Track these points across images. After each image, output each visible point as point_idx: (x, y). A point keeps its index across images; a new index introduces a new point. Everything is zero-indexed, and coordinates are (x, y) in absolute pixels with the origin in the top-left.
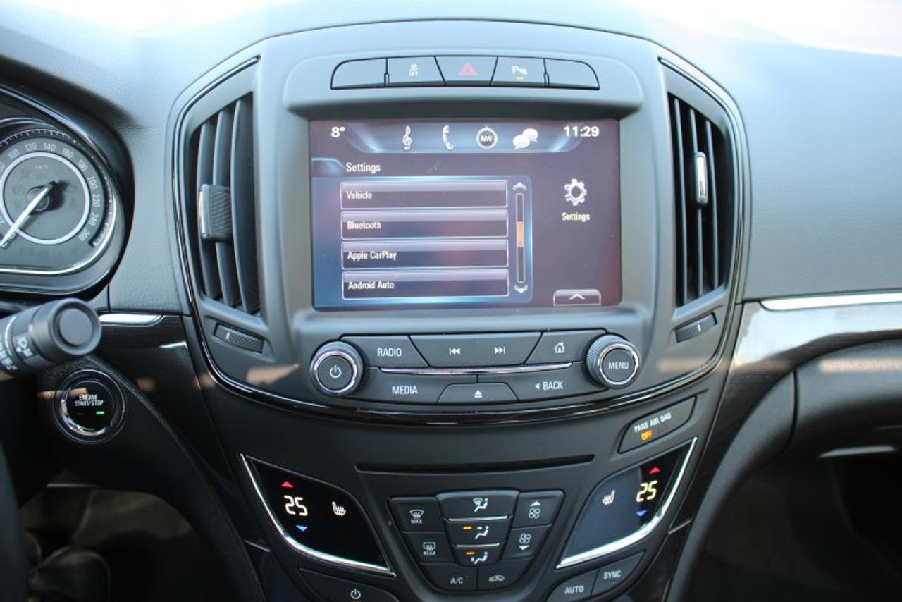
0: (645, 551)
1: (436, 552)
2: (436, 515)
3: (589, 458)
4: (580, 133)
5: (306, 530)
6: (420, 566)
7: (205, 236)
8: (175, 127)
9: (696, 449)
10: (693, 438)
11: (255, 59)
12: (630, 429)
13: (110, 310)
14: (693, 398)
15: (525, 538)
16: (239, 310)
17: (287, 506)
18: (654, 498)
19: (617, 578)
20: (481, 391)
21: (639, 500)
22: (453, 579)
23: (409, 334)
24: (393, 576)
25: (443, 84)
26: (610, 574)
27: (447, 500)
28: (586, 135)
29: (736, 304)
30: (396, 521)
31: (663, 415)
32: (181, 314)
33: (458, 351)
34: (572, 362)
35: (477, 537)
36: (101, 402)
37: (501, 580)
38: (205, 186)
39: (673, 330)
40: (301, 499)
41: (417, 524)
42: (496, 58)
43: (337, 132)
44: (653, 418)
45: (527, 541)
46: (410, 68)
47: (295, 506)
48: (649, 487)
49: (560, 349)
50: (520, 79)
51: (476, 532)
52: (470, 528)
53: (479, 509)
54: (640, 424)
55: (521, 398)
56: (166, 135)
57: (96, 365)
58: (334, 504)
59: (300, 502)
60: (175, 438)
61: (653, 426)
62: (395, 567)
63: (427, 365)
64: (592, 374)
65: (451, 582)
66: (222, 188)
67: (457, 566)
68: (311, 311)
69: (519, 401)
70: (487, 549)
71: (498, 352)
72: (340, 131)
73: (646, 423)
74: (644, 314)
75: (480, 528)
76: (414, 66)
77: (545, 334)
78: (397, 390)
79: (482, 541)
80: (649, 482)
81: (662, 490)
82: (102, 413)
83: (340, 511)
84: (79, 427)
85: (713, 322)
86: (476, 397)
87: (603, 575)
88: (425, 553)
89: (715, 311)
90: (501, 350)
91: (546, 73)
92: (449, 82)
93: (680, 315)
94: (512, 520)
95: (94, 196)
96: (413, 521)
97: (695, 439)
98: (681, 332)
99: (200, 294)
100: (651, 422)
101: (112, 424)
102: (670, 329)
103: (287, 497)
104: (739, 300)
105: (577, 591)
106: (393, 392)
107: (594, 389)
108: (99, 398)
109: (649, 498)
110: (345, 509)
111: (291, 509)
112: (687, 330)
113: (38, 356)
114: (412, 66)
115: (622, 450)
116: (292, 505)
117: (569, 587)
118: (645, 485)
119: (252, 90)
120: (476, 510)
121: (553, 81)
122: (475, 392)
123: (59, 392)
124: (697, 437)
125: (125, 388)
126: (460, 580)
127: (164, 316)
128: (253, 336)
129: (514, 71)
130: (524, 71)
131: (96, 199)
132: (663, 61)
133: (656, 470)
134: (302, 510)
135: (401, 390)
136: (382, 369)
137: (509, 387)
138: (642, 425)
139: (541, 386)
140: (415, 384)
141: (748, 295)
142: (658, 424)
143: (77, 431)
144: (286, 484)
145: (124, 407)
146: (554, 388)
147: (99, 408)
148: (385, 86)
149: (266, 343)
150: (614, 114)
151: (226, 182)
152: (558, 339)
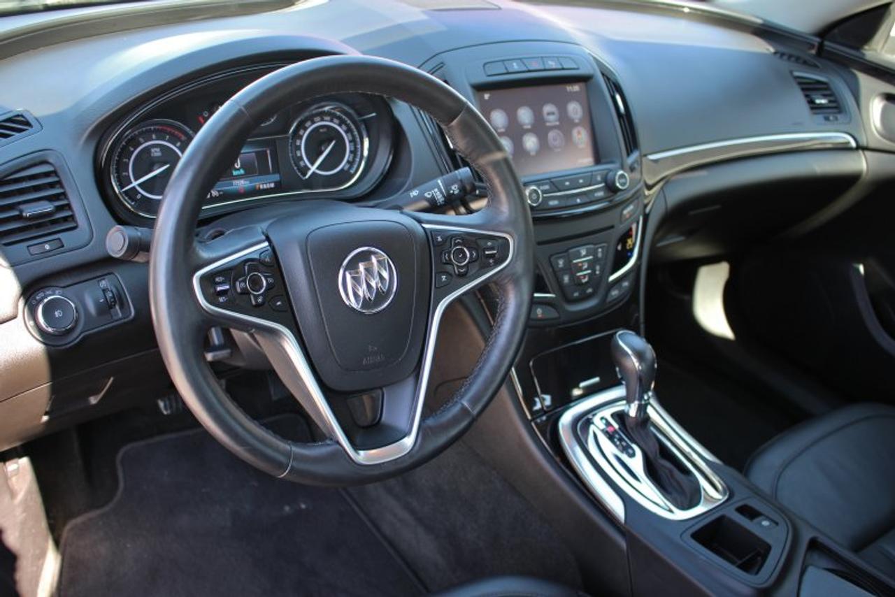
1: (569, 280)
2: (568, 261)
3: (612, 227)
6: (563, 290)
11: (442, 65)
12: (623, 212)
14: (637, 199)
19: (627, 286)
23: (550, 179)
24: (555, 298)
25: (528, 71)
26: (625, 284)
28: (575, 90)
30: (553, 269)
31: (631, 206)
33: (568, 183)
35: (583, 268)
39: (629, 168)
41: (561, 267)
42: (542, 58)
44: (628, 208)
45: (599, 269)
46: (514, 65)
48: (630, 241)
49: (599, 178)
50: (554, 67)
52: (580, 264)
53: (583, 255)
54: (625, 210)
63: (558, 191)
72: (488, 97)
75: (584, 264)
77: (593, 173)
78: (552, 203)
79: (585, 270)
85: (637, 163)
88: (565, 282)
89: (638, 160)
90: (581, 181)
91: (560, 63)
92: (531, 70)
93: (630, 160)
94: (594, 258)
98: (632, 168)
105: (616, 292)
106: (549, 205)
107: (611, 194)
117: (613, 291)
121: (565, 67)
129: (550, 63)
130: (554, 64)
132: (591, 55)
141: (643, 153)
148: (508, 73)
152: (597, 175)
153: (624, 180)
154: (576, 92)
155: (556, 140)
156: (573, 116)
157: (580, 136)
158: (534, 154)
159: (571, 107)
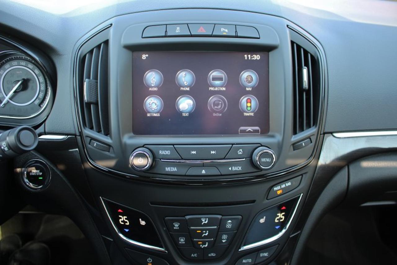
0: (279, 244)
1: (185, 242)
2: (185, 225)
3: (254, 201)
4: (251, 58)
5: (128, 231)
6: (178, 248)
7: (86, 101)
8: (75, 55)
9: (302, 199)
10: (301, 194)
11: (110, 25)
12: (272, 188)
13: (45, 133)
14: (301, 176)
15: (225, 237)
16: (100, 133)
17: (120, 220)
18: (283, 221)
19: (266, 256)
20: (204, 170)
21: (276, 221)
22: (193, 254)
23: (173, 145)
24: (166, 252)
25: (191, 36)
26: (263, 255)
27: (189, 219)
29: (321, 134)
30: (167, 228)
31: (287, 183)
32: (75, 135)
33: (195, 152)
34: (246, 158)
35: (203, 236)
36: (41, 174)
37: (214, 255)
38: (87, 80)
39: (291, 145)
40: (126, 217)
41: (177, 229)
42: (214, 25)
43: (145, 57)
44: (282, 185)
45: (226, 238)
46: (177, 29)
47: (124, 220)
48: (281, 216)
49: (240, 152)
50: (225, 34)
51: (202, 233)
52: (200, 231)
53: (204, 223)
54: (277, 187)
55: (223, 174)
56: (71, 58)
57: (39, 157)
58: (140, 219)
59: (126, 219)
60: (73, 189)
61: (283, 188)
62: (167, 248)
63: (181, 158)
64: (254, 163)
65: (192, 256)
66: (94, 81)
67: (194, 249)
68: (132, 134)
69: (221, 175)
70: (207, 241)
71: (213, 153)
72: (146, 57)
73: (279, 186)
74: (279, 138)
75: (204, 232)
76: (178, 28)
77: (234, 146)
78: (168, 169)
80: (281, 213)
81: (287, 217)
82: (41, 178)
83: (143, 223)
84: (31, 184)
85: (310, 142)
86: (202, 173)
87: (260, 255)
88: (180, 242)
89: (311, 137)
90: (214, 152)
91: (236, 31)
92: (193, 35)
93: (295, 138)
94: (219, 228)
95: (41, 85)
96: (175, 228)
97: (302, 194)
98: (295, 146)
99: (84, 126)
100: (282, 186)
101: (46, 183)
102: (291, 144)
103: (120, 216)
104: (322, 133)
105: (248, 262)
106: (166, 170)
107: (255, 170)
108: (40, 172)
109: (281, 220)
110: (145, 222)
111: (122, 221)
112: (298, 145)
113: (11, 150)
114: (177, 28)
115: (268, 198)
116: (122, 220)
117: (244, 259)
118: (279, 214)
119: (108, 38)
120: (203, 224)
121: (239, 35)
122: (202, 170)
123: (23, 169)
124: (303, 193)
125: (51, 167)
126: (195, 255)
127: (69, 136)
128: (106, 145)
129: (222, 30)
130: (227, 31)
131: (42, 86)
132: (289, 26)
133: (284, 208)
134: (127, 222)
135: (170, 169)
136: (161, 160)
137: (218, 169)
138: (278, 187)
139: (232, 169)
140: (176, 167)
141: (326, 131)
142: (285, 187)
143: (30, 186)
144: (120, 211)
145: (51, 176)
146: (237, 169)
147: (40, 176)
148: (165, 36)
149: (111, 148)
150: (266, 49)
151: (96, 78)
152: (240, 148)
153: (268, 160)
154: (257, 61)
155: (218, 105)
156: (246, 84)
157: (249, 105)
158: (187, 115)
159: (245, 75)
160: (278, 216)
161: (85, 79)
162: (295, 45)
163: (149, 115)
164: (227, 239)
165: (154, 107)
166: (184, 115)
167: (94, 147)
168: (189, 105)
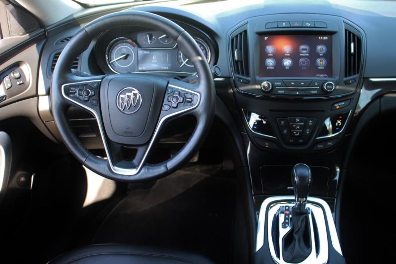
0: (338, 138)
1: (287, 133)
3: (323, 111)
5: (256, 128)
6: (283, 136)
7: (236, 60)
8: (228, 37)
10: (350, 110)
11: (247, 23)
12: (334, 105)
14: (350, 100)
15: (308, 130)
16: (243, 75)
19: (331, 145)
22: (290, 140)
23: (283, 80)
24: (276, 139)
25: (290, 27)
26: (329, 143)
27: (289, 119)
28: (324, 39)
30: (278, 125)
31: (342, 103)
32: (230, 77)
33: (293, 83)
34: (319, 87)
37: (302, 141)
41: (283, 125)
42: (303, 21)
48: (339, 122)
49: (316, 84)
50: (308, 26)
51: (296, 127)
53: (297, 121)
54: (336, 104)
56: (227, 40)
62: (277, 137)
63: (285, 85)
64: (323, 89)
67: (291, 136)
68: (261, 76)
69: (306, 95)
72: (267, 38)
73: (338, 104)
74: (337, 78)
76: (284, 24)
77: (313, 81)
78: (280, 92)
79: (298, 129)
80: (339, 120)
81: (343, 123)
83: (264, 122)
85: (355, 81)
86: (297, 94)
87: (327, 143)
88: (284, 133)
89: (356, 79)
90: (303, 84)
91: (314, 24)
92: (292, 27)
93: (345, 79)
94: (305, 125)
98: (346, 83)
99: (235, 73)
102: (343, 81)
104: (362, 77)
105: (321, 147)
107: (324, 93)
109: (340, 125)
112: (348, 82)
115: (332, 109)
117: (319, 145)
118: (338, 121)
119: (246, 29)
121: (316, 26)
122: (297, 92)
128: (248, 81)
129: (307, 24)
130: (309, 24)
132: (344, 21)
133: (341, 117)
134: (255, 123)
136: (276, 87)
137: (305, 92)
139: (312, 92)
140: (284, 91)
141: (365, 76)
142: (341, 105)
146: (315, 92)
148: (277, 28)
149: (250, 82)
150: (330, 34)
151: (241, 49)
152: (316, 82)
153: (331, 87)
154: (325, 40)
155: (304, 63)
156: (319, 52)
157: (321, 63)
158: (288, 68)
159: (319, 47)
160: (337, 122)
161: (235, 49)
162: (348, 32)
163: (268, 68)
164: (309, 132)
165: (271, 64)
166: (286, 68)
167: (241, 82)
168: (289, 62)
